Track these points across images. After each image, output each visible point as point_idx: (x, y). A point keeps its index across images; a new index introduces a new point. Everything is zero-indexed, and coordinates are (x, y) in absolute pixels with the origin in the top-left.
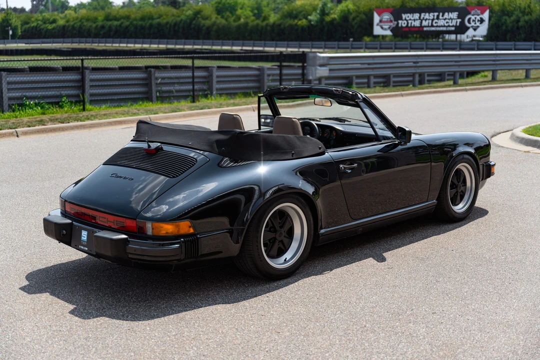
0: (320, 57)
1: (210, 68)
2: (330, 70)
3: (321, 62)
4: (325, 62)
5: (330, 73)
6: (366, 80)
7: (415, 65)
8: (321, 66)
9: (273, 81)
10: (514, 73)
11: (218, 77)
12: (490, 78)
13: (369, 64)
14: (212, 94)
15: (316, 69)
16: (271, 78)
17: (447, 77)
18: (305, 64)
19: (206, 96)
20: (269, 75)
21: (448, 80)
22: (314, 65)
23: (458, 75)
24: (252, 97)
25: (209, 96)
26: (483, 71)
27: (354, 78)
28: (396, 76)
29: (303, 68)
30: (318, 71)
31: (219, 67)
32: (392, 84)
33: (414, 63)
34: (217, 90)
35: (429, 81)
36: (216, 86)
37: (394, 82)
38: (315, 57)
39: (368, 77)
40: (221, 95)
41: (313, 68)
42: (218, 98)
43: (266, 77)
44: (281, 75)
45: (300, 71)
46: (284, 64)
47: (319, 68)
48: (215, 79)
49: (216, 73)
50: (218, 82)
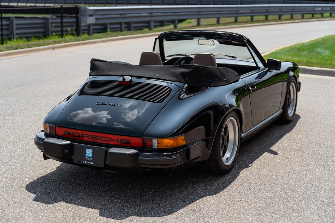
0: (89, 10)
1: (10, 19)
2: (96, 19)
3: (90, 13)
4: (93, 13)
5: (96, 21)
6: (119, 26)
7: (150, 15)
8: (90, 16)
9: (56, 27)
10: (208, 20)
11: (17, 25)
12: (196, 24)
13: (121, 14)
14: (13, 38)
15: (86, 19)
16: (54, 25)
17: (166, 24)
18: (78, 15)
19: (10, 39)
20: (52, 23)
21: (167, 25)
22: (85, 16)
23: (177, 21)
24: (43, 39)
25: (12, 39)
26: (188, 19)
27: (108, 25)
28: (135, 23)
29: (77, 18)
30: (88, 20)
31: (16, 17)
32: (132, 28)
33: (150, 13)
34: (17, 34)
35: (155, 26)
36: (15, 32)
37: (134, 27)
38: (86, 10)
39: (120, 23)
40: (21, 38)
41: (85, 18)
42: (19, 40)
43: (50, 25)
44: (62, 22)
45: (74, 20)
46: (64, 15)
47: (88, 17)
48: (15, 27)
49: (15, 22)
50: (17, 28)
